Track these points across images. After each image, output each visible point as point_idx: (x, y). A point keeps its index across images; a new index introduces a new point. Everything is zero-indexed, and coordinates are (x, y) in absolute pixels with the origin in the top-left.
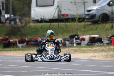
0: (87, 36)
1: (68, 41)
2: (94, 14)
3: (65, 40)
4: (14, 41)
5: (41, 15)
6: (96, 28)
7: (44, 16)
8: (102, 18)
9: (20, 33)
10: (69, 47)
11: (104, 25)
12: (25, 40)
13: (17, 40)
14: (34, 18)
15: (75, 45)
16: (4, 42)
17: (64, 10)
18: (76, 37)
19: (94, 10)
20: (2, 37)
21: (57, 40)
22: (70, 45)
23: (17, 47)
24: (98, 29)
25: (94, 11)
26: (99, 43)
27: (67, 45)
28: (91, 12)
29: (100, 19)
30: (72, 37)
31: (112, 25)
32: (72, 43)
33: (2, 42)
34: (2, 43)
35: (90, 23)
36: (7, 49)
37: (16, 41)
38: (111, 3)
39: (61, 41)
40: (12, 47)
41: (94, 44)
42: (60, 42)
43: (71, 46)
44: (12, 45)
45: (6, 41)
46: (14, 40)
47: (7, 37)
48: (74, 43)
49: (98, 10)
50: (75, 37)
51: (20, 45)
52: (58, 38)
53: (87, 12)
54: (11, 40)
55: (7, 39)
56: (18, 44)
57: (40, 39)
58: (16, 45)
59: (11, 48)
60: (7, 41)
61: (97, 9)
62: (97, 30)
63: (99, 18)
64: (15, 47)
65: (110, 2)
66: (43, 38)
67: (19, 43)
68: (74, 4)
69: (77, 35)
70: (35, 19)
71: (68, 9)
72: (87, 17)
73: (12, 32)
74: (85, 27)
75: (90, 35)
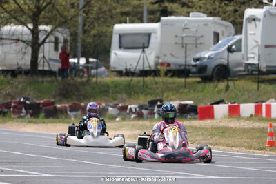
0: (175, 102)
1: (146, 109)
2: (204, 64)
3: (141, 107)
4: (62, 107)
5: (126, 63)
6: (203, 88)
7: (131, 65)
8: (217, 73)
9: (76, 93)
10: (147, 118)
11: (216, 84)
12: (80, 105)
13: (67, 105)
14: (114, 68)
15: (156, 116)
16: (47, 107)
17: (165, 55)
18: (159, 103)
19: (205, 58)
20: (45, 100)
21: (129, 107)
22: (149, 116)
23: (67, 116)
24: (206, 91)
25: (205, 60)
26: (192, 114)
27: (144, 116)
28: (198, 63)
29: (214, 74)
30: (153, 103)
31: (228, 84)
32: (152, 113)
33: (44, 108)
34: (43, 110)
35: (199, 79)
36: (51, 119)
37: (66, 107)
38: (234, 47)
39: (136, 109)
40: (60, 116)
41: (185, 115)
42: (134, 110)
43: (151, 118)
44: (59, 113)
45: (49, 107)
46: (63, 105)
47: (52, 100)
48: (154, 113)
49: (212, 58)
50: (157, 103)
51: (71, 114)
52: (131, 105)
53: (194, 61)
54: (58, 106)
55: (53, 103)
56: (69, 113)
57: (104, 105)
58: (65, 114)
59: (58, 118)
60: (52, 106)
61: (209, 57)
62: (202, 92)
63: (213, 72)
64: (63, 117)
65: (232, 45)
66: (108, 103)
67: (71, 111)
68: (181, 45)
69: (161, 101)
70: (117, 69)
71: (172, 55)
72: (194, 70)
73: (65, 92)
74: (185, 87)
75: (180, 101)
